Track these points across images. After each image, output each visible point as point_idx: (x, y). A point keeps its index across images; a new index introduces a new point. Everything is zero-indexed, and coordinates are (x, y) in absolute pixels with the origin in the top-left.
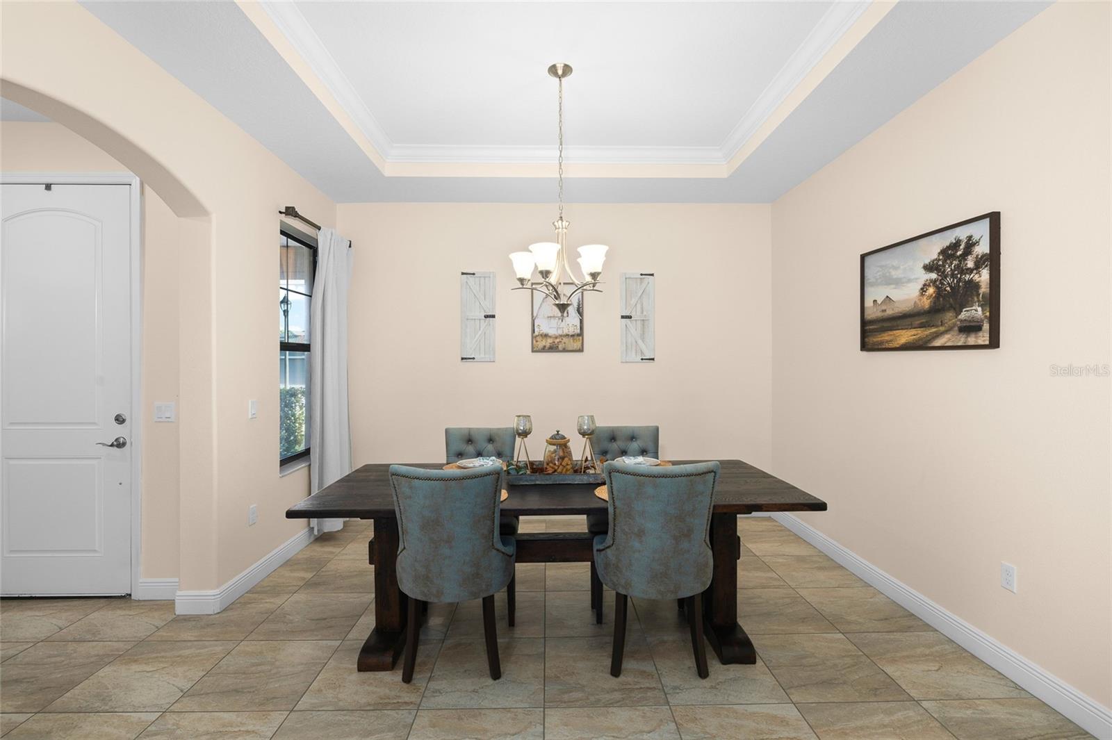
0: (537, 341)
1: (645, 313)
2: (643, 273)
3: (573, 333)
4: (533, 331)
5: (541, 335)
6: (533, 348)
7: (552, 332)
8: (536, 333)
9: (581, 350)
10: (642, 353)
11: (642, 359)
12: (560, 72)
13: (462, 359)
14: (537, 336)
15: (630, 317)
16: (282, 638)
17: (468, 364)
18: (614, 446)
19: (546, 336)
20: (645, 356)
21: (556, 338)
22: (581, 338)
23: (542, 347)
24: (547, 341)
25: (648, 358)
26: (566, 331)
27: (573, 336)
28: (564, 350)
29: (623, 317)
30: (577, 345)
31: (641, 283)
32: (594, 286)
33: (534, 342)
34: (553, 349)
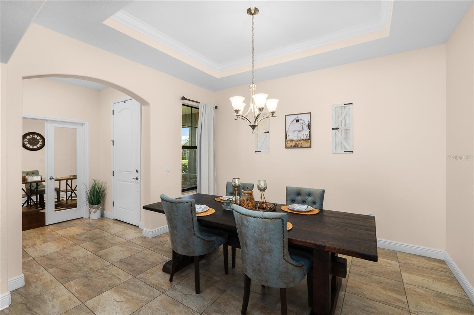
0: (288, 143)
1: (347, 126)
2: (346, 104)
3: (306, 139)
4: (286, 138)
5: (290, 140)
6: (286, 146)
7: (295, 138)
8: (288, 139)
9: (310, 147)
10: (345, 148)
11: (345, 152)
12: (253, 12)
13: (256, 152)
14: (288, 141)
15: (337, 129)
16: (157, 252)
17: (258, 154)
18: (299, 198)
19: (292, 140)
20: (347, 150)
21: (297, 141)
22: (310, 141)
23: (290, 146)
24: (292, 143)
25: (349, 151)
26: (302, 138)
27: (305, 140)
28: (301, 147)
29: (333, 129)
30: (308, 144)
31: (345, 109)
32: (273, 115)
33: (287, 143)
34: (296, 147)
